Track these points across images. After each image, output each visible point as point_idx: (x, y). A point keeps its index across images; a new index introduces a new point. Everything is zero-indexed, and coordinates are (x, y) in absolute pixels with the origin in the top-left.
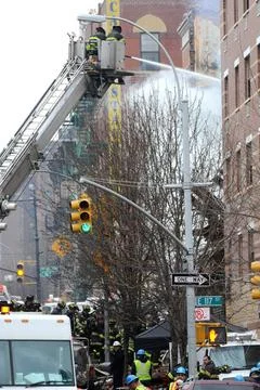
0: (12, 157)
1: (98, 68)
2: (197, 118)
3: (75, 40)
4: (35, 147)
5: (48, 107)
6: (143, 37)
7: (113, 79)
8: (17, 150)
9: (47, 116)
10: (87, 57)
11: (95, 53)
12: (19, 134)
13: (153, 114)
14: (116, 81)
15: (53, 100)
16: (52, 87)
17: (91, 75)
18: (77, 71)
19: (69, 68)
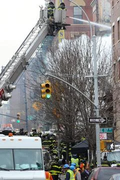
0: (14, 64)
1: (54, 22)
2: (100, 45)
3: (43, 9)
4: (25, 59)
5: (31, 40)
6: (75, 8)
7: (60, 27)
8: (16, 61)
9: (30, 45)
10: (48, 17)
11: (53, 15)
12: (17, 53)
13: (79, 43)
14: (62, 28)
15: (33, 37)
16: (32, 31)
17: (51, 26)
18: (44, 24)
19: (40, 22)
